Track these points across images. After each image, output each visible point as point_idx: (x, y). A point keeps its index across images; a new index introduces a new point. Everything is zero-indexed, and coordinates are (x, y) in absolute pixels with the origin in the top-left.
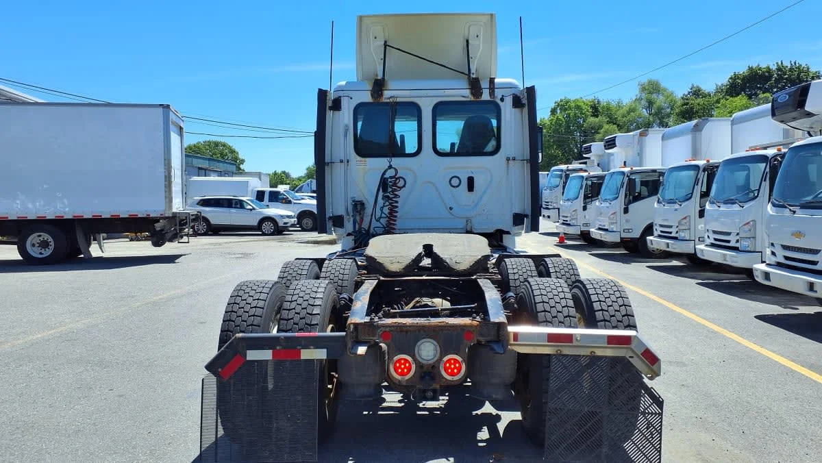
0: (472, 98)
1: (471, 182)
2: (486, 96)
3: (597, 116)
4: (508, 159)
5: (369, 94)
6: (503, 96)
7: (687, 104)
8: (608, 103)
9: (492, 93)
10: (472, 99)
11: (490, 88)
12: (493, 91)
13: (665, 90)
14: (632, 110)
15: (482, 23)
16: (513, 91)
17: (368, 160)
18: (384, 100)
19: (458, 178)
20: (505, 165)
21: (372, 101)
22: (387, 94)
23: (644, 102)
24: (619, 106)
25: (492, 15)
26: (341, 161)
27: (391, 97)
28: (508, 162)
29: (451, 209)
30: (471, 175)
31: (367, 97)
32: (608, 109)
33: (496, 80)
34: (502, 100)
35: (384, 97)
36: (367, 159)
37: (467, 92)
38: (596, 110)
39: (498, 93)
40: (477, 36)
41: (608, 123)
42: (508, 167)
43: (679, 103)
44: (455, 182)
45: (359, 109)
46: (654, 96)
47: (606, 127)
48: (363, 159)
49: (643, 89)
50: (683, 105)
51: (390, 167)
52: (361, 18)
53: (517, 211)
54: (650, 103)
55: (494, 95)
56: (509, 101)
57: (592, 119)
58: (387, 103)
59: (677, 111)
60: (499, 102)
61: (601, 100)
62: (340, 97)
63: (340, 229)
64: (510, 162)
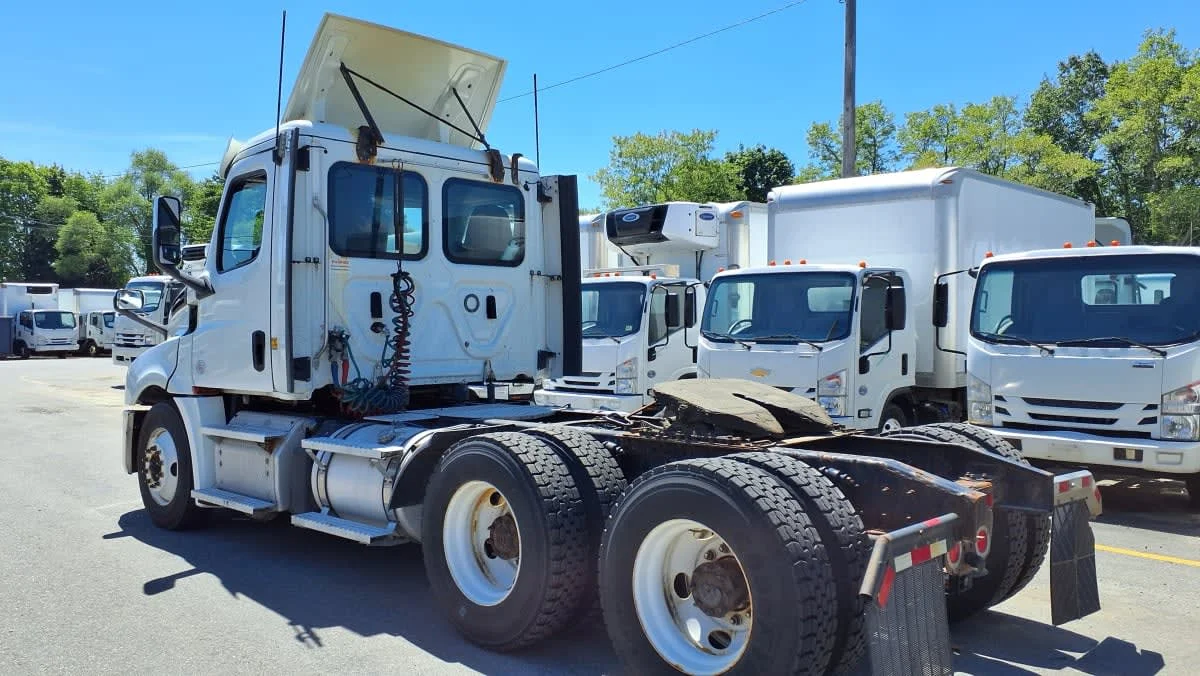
0: (490, 179)
1: (491, 301)
2: (507, 180)
3: (59, 195)
4: (532, 273)
5: (353, 147)
6: (527, 182)
7: (212, 194)
8: (79, 177)
9: (515, 177)
10: (493, 181)
11: (513, 170)
12: (517, 174)
13: (174, 169)
14: (123, 193)
15: (483, 70)
16: (537, 178)
17: (352, 261)
18: (376, 162)
19: (476, 297)
20: (528, 281)
21: (357, 162)
22: (382, 153)
23: (140, 184)
24: (98, 184)
25: (502, 62)
26: (307, 260)
27: (393, 161)
28: (532, 279)
29: (467, 344)
30: (491, 294)
31: (350, 154)
32: (78, 185)
33: (520, 159)
34: (526, 188)
35: (377, 157)
36: (350, 260)
37: (486, 169)
38: (56, 185)
39: (522, 177)
40: (469, 86)
41: (80, 208)
42: (532, 286)
43: (200, 192)
44: (471, 303)
45: (337, 170)
46: (156, 175)
47: (77, 214)
49: (139, 162)
50: (207, 195)
51: (402, 276)
52: (328, 16)
53: (542, 347)
54: (151, 187)
55: (517, 180)
56: (533, 191)
57: (50, 200)
58: (378, 168)
59: (199, 202)
60: (522, 189)
61: (67, 171)
62: (308, 146)
63: (304, 383)
64: (535, 277)
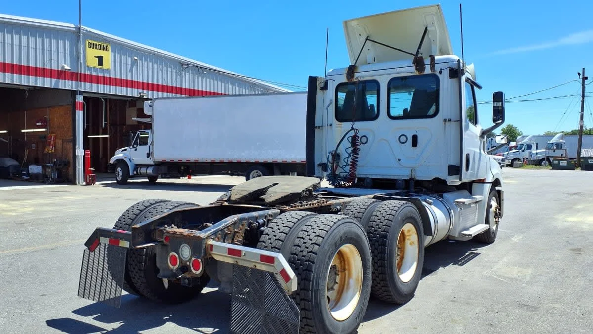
0: (417, 73)
1: (415, 138)
2: (428, 71)
4: (445, 120)
5: (345, 76)
6: (441, 69)
11: (431, 64)
12: (434, 66)
15: (434, 13)
16: (450, 65)
17: (344, 124)
18: (354, 80)
19: (405, 136)
20: (443, 125)
21: (347, 82)
22: (356, 75)
25: (438, 6)
27: (357, 78)
28: (445, 124)
29: (399, 160)
30: (415, 134)
31: (344, 79)
33: (436, 58)
34: (441, 72)
35: (354, 77)
37: (413, 69)
39: (438, 68)
42: (445, 128)
44: (403, 139)
45: (340, 88)
48: (340, 123)
51: (352, 129)
53: (452, 163)
55: (434, 69)
56: (446, 73)
58: (357, 82)
60: (438, 74)
62: (327, 80)
63: (326, 173)
64: (447, 123)
